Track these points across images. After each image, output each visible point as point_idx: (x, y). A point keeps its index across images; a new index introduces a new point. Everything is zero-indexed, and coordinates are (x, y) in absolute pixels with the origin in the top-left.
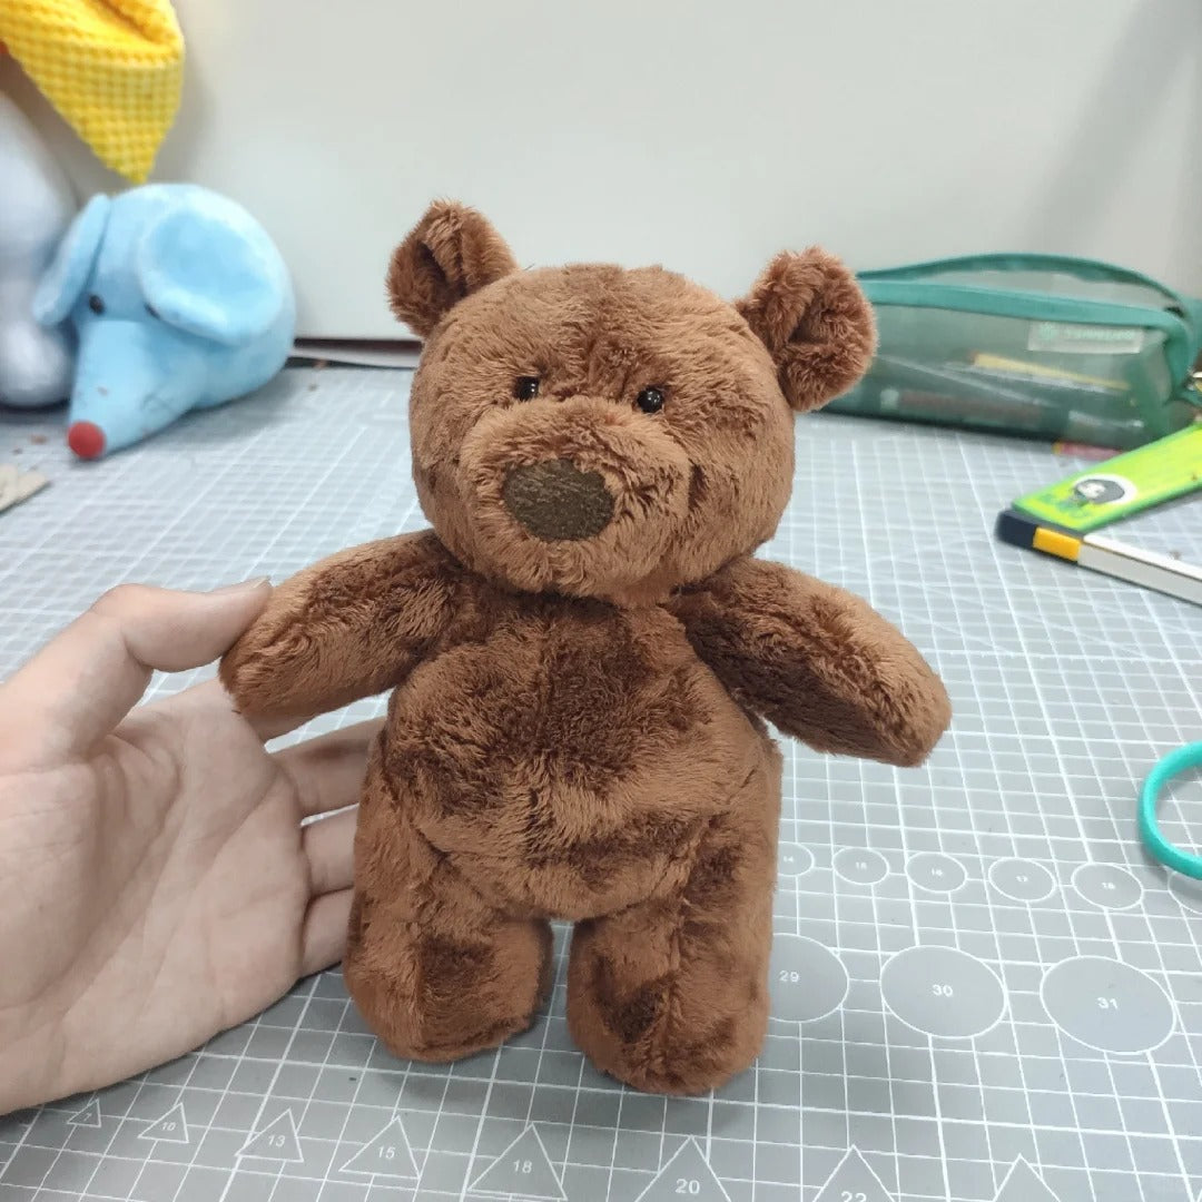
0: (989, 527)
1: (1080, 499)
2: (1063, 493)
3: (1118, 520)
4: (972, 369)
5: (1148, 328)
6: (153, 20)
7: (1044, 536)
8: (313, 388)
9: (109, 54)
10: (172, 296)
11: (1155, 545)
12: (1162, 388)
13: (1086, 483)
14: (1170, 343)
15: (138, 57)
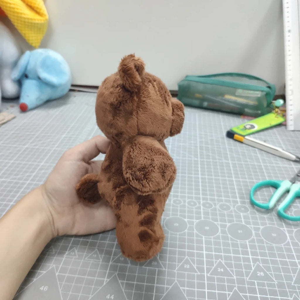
0: (225, 134)
1: (245, 128)
2: (242, 127)
3: (253, 133)
4: (224, 98)
5: (262, 91)
6: (42, 11)
7: (236, 136)
8: (75, 96)
9: (31, 19)
10: (44, 75)
11: (261, 139)
12: (265, 104)
13: (247, 125)
14: (267, 94)
15: (38, 20)
